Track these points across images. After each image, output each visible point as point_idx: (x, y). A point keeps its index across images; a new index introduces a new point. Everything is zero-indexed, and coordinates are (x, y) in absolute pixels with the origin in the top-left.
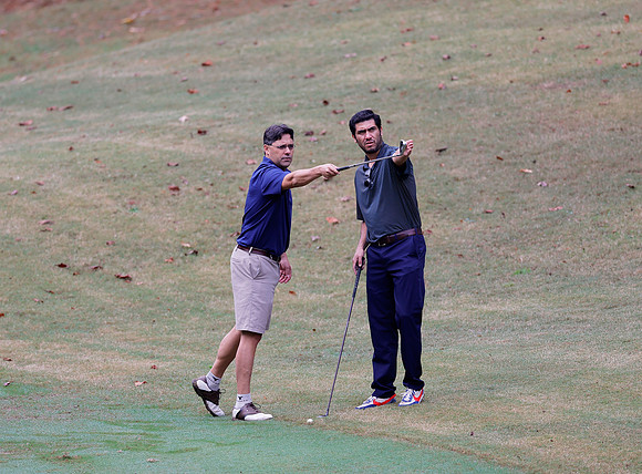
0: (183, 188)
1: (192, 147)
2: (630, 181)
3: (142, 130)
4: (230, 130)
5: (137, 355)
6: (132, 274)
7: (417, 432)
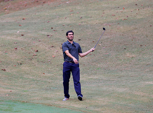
0: (18, 48)
1: (20, 39)
2: (125, 47)
3: (8, 35)
4: (29, 35)
5: (7, 88)
6: (6, 69)
7: (74, 107)
